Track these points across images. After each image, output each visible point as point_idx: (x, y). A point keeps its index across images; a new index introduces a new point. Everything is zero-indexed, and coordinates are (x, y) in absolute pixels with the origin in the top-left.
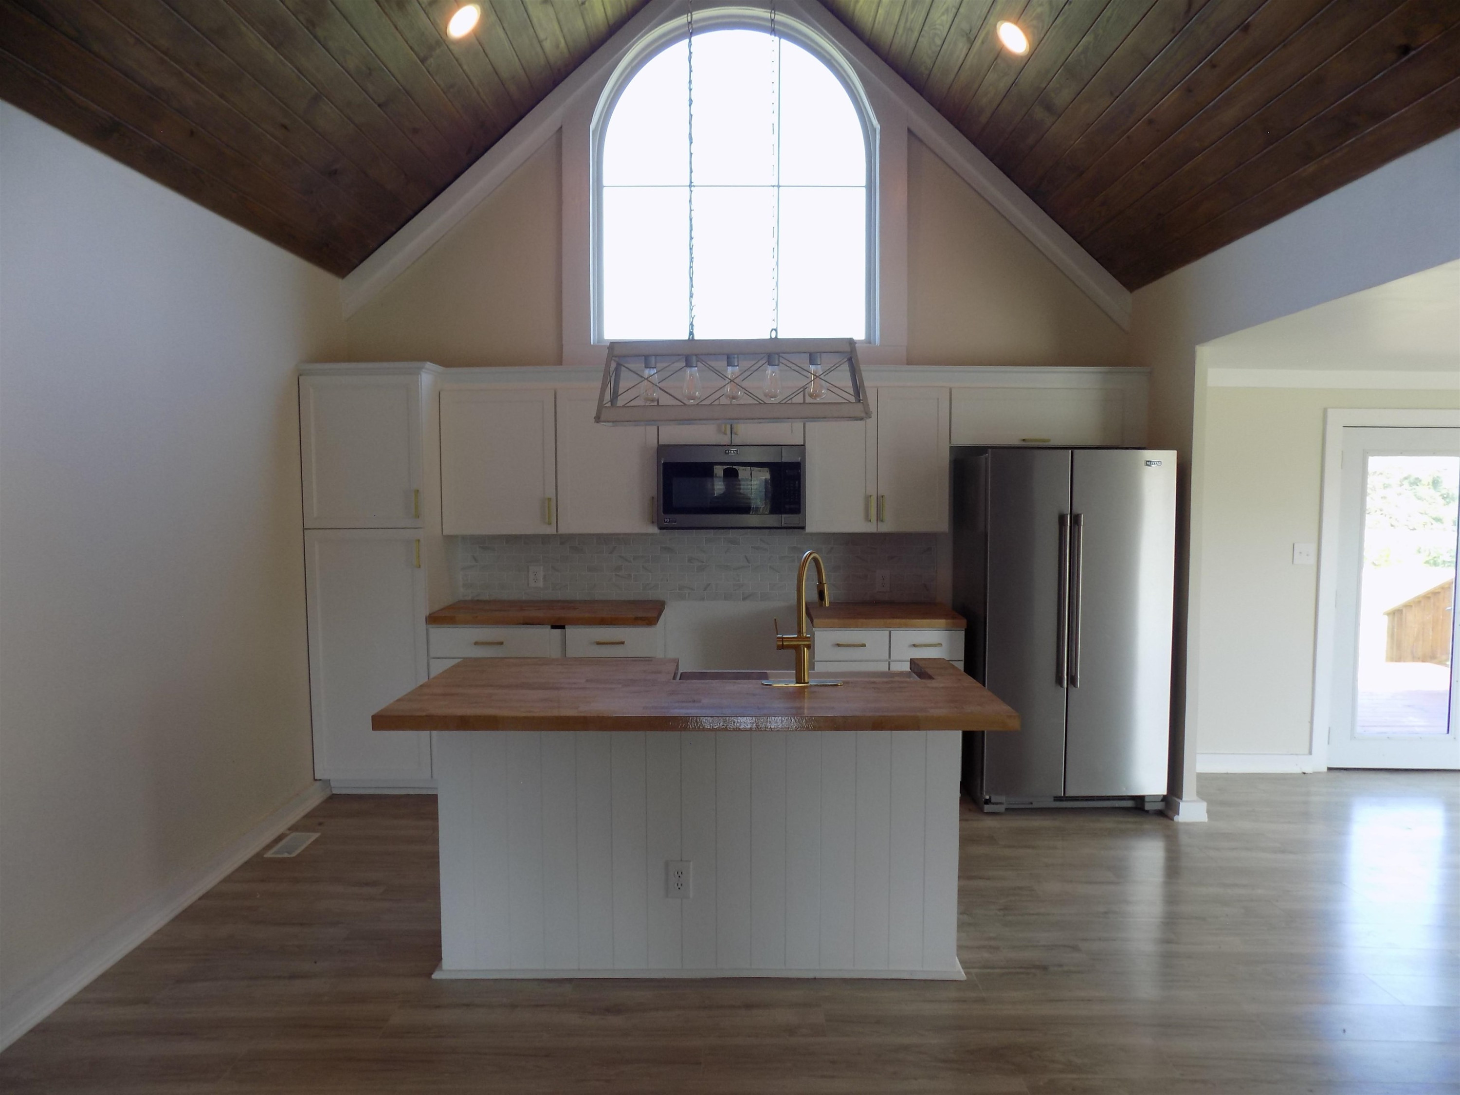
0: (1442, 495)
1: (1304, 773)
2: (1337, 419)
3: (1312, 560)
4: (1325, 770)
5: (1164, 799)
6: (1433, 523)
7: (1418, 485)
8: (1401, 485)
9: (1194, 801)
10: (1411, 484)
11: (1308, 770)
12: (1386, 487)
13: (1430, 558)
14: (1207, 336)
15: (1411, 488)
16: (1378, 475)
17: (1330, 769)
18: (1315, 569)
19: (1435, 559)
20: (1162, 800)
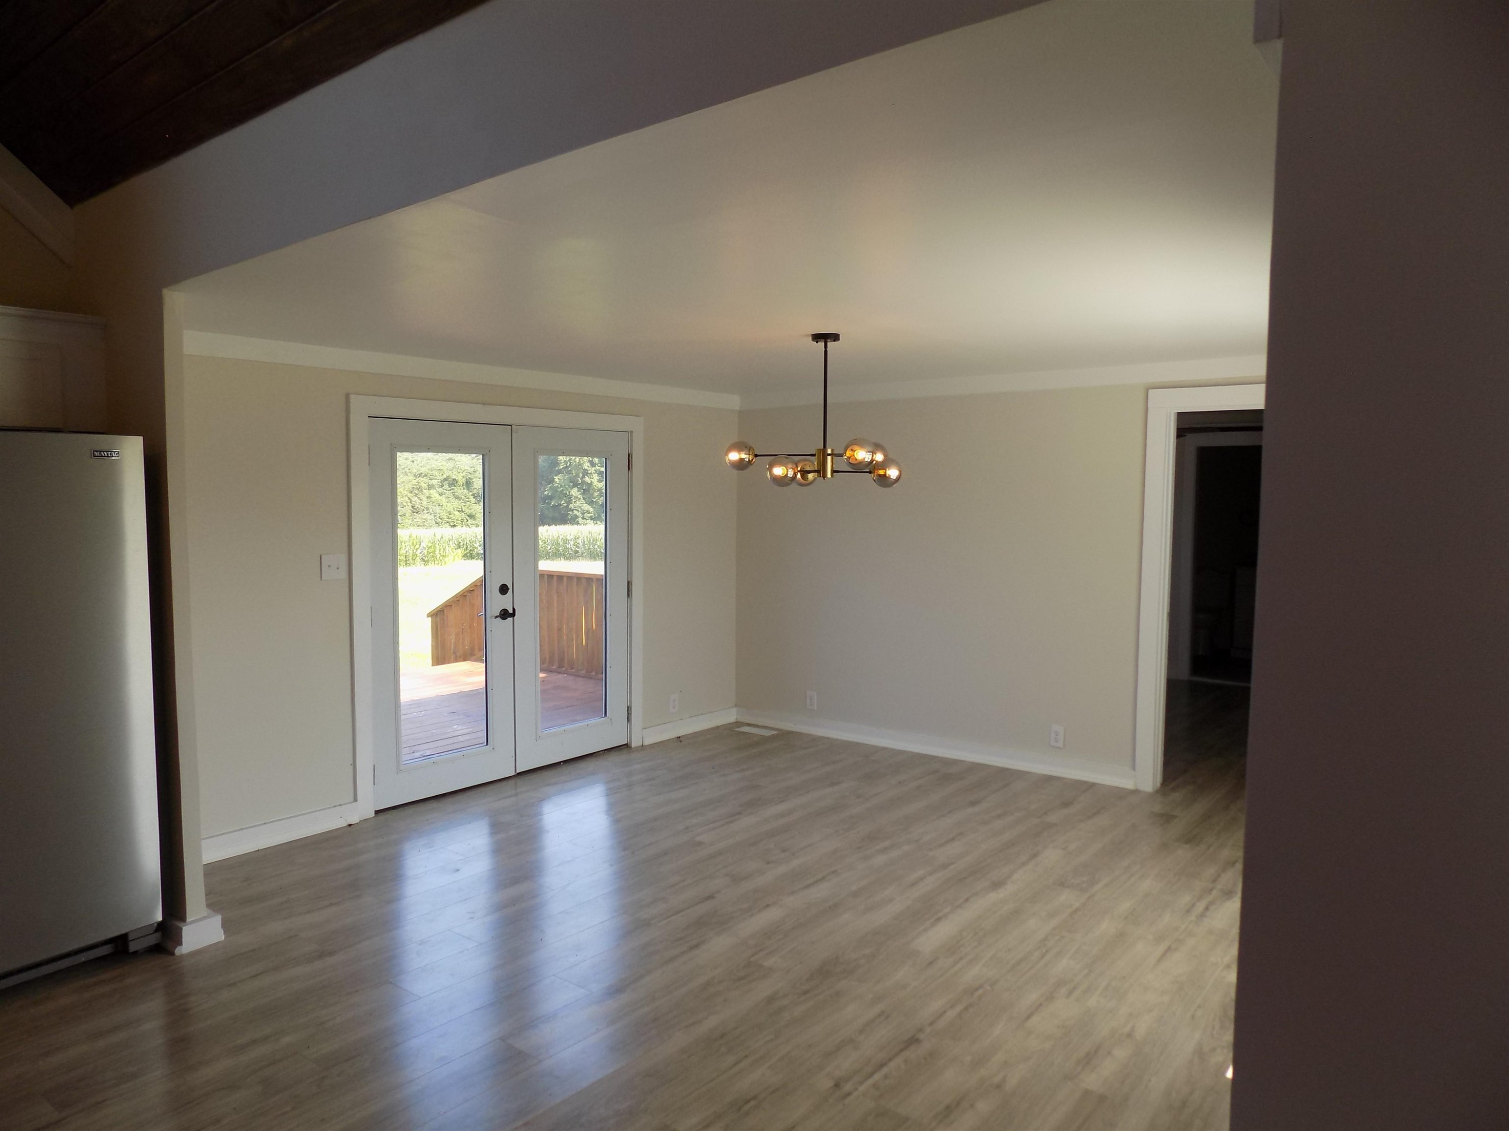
0: (473, 495)
1: (350, 825)
2: (361, 407)
3: (343, 575)
4: (373, 814)
5: (161, 927)
6: (468, 519)
7: (455, 486)
8: (442, 486)
9: (204, 918)
10: (450, 485)
11: (354, 820)
12: (430, 488)
13: (468, 551)
14: (175, 278)
15: (450, 488)
16: (424, 476)
17: (377, 812)
18: (347, 584)
19: (471, 552)
20: (157, 930)
